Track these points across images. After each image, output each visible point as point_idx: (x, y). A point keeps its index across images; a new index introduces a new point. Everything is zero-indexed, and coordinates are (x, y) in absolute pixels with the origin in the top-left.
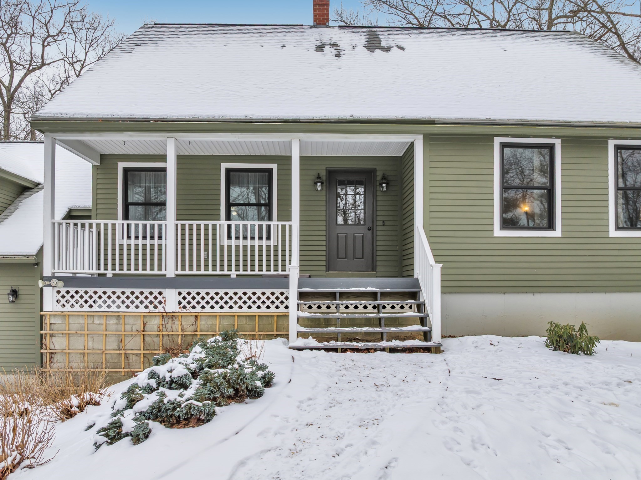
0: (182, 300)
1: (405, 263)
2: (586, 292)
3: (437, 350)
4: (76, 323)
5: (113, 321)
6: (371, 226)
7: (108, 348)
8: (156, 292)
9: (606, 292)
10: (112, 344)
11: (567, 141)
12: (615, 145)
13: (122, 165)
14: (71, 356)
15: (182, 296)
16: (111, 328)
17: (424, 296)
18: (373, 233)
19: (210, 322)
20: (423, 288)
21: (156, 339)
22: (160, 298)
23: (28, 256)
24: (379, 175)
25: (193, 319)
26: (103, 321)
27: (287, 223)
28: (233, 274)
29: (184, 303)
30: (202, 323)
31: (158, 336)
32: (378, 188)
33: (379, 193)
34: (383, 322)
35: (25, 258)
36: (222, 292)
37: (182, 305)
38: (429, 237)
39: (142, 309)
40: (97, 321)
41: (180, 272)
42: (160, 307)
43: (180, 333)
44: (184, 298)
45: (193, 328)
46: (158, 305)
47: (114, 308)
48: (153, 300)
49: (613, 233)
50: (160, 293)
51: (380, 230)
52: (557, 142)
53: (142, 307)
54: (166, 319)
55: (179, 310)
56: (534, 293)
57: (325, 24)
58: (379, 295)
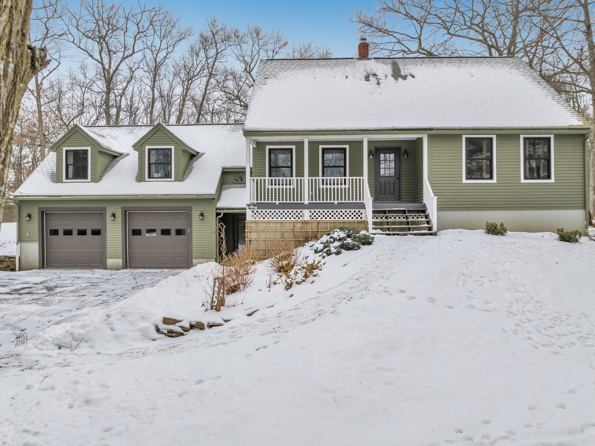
0: (311, 215)
1: (418, 196)
2: (509, 210)
3: (435, 234)
4: (261, 226)
5: (279, 225)
6: (398, 177)
7: (277, 238)
8: (299, 211)
9: (520, 210)
10: (279, 236)
11: (499, 136)
12: (524, 138)
13: (268, 147)
14: (260, 242)
15: (311, 213)
16: (278, 228)
17: (429, 211)
18: (399, 181)
19: (325, 225)
20: (428, 208)
21: (299, 233)
22: (301, 214)
23: (211, 195)
24: (403, 150)
25: (317, 224)
26: (274, 225)
27: (361, 178)
28: (336, 202)
29: (313, 216)
30: (321, 225)
31: (300, 232)
32: (402, 157)
33: (403, 160)
34: (410, 223)
35: (209, 196)
36: (330, 211)
37: (311, 217)
38: (431, 184)
39: (292, 219)
40: (271, 225)
41: (310, 202)
42: (301, 218)
43: (311, 230)
44: (313, 214)
45: (317, 228)
46: (300, 217)
47: (279, 219)
48: (298, 215)
49: (523, 181)
50: (301, 212)
51: (404, 180)
52: (494, 137)
53: (292, 218)
54: (304, 224)
55: (310, 220)
56: (483, 210)
57: (366, 58)
58: (407, 211)
